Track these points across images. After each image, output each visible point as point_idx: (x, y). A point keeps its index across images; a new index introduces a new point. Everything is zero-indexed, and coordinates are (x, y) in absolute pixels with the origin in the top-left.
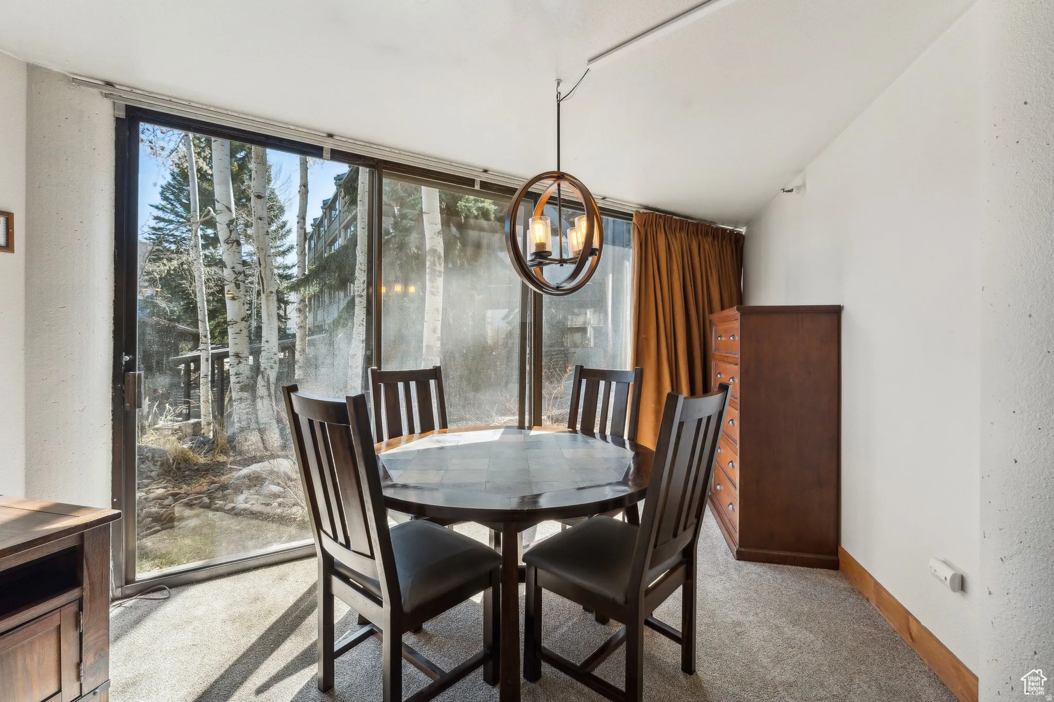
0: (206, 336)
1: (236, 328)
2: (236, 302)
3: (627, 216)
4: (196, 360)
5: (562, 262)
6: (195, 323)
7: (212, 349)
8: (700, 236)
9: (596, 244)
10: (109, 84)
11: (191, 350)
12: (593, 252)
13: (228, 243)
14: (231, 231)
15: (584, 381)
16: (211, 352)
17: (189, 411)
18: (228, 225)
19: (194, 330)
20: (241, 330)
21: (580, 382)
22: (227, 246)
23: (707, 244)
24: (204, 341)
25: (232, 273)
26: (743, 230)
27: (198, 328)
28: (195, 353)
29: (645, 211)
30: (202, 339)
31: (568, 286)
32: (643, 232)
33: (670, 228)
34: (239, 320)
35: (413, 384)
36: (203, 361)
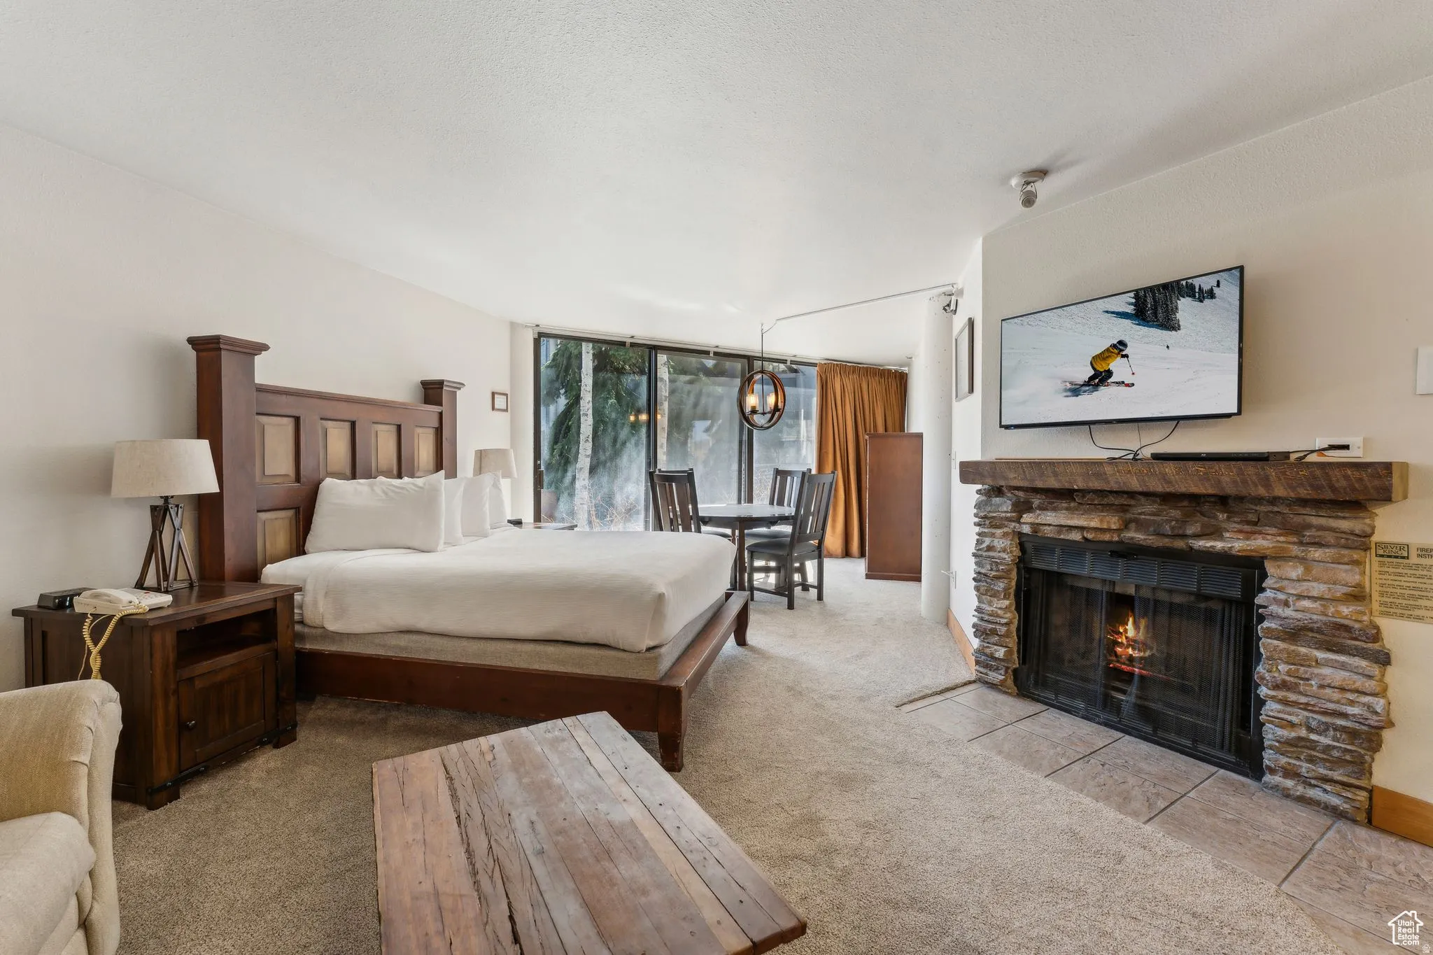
3: (814, 365)
5: (764, 414)
8: (869, 377)
9: (780, 405)
12: (779, 410)
15: (779, 477)
21: (776, 478)
23: (874, 382)
26: (905, 369)
29: (826, 362)
31: (766, 425)
32: (824, 377)
33: (845, 372)
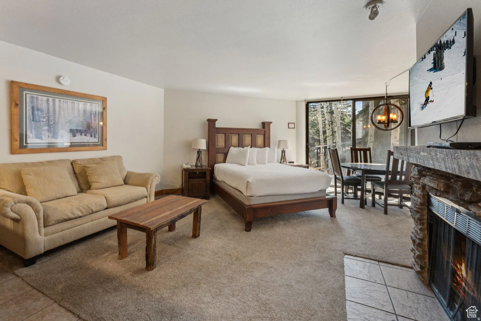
0: (322, 140)
1: (329, 138)
2: (329, 130)
4: (319, 148)
6: (319, 136)
7: (324, 145)
10: (305, 100)
11: (318, 145)
13: (327, 113)
14: (327, 109)
16: (324, 146)
17: (318, 165)
18: (327, 108)
19: (319, 138)
20: (330, 139)
22: (327, 114)
24: (322, 142)
25: (328, 122)
27: (320, 137)
28: (319, 146)
30: (321, 141)
34: (330, 136)
35: (362, 152)
36: (321, 148)
